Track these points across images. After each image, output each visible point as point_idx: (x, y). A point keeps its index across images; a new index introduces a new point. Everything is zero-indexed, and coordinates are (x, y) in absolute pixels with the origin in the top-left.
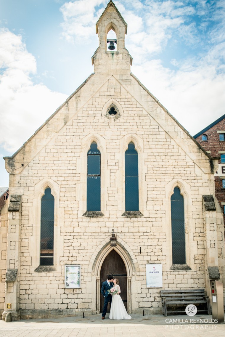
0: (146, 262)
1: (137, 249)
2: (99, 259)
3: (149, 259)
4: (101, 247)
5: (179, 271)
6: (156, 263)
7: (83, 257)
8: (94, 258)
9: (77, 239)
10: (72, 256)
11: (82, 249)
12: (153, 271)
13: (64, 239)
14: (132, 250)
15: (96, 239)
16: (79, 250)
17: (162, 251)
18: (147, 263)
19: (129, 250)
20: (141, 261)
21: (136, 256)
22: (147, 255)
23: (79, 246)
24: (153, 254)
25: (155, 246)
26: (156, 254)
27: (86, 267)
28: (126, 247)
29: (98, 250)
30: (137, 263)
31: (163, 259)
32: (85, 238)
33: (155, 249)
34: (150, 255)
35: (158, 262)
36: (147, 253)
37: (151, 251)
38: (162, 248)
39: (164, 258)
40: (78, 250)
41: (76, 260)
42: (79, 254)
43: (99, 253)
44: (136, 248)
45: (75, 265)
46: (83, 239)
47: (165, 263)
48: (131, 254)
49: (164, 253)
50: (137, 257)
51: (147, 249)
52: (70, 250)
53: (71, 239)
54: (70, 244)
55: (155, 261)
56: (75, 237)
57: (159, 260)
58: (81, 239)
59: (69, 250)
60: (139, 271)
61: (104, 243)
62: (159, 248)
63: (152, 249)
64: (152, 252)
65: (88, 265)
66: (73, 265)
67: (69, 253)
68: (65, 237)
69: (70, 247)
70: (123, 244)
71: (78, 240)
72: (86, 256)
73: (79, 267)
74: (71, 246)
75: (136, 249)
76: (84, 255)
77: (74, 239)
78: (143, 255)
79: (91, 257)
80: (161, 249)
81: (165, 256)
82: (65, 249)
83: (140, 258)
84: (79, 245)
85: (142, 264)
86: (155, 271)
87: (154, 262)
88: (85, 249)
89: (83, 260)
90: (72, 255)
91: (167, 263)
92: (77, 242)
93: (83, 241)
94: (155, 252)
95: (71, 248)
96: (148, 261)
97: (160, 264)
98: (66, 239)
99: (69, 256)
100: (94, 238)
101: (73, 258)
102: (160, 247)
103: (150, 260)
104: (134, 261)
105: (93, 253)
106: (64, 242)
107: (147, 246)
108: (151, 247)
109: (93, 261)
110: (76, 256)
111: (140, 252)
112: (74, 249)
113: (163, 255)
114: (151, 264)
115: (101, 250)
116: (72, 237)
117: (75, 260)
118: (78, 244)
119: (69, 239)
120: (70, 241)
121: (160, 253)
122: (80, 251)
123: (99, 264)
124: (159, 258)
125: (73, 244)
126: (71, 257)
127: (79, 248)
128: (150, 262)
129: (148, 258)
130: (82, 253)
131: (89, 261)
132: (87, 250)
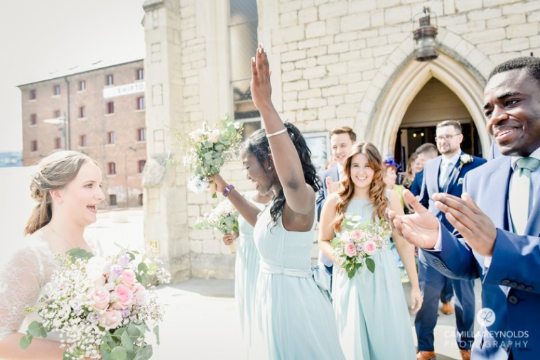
2: (384, 109)
4: (390, 70)
7: (337, 106)
8: (368, 106)
9: (316, 57)
10: (304, 110)
11: (332, 86)
13: (282, 63)
15: (372, 47)
16: (325, 87)
23: (322, 78)
28: (474, 59)
29: (381, 82)
32: (341, 51)
40: (321, 88)
41: (317, 119)
42: (325, 100)
43: (385, 91)
45: (315, 132)
46: (333, 54)
52: (298, 92)
53: (299, 60)
54: (296, 75)
56: (311, 53)
58: (328, 56)
59: (296, 93)
61: (398, 59)
66: (310, 132)
67: (298, 100)
68: (285, 58)
69: (298, 82)
70: (463, 50)
71: (320, 61)
72: (345, 103)
73: (325, 137)
74: (302, 79)
76: (339, 100)
77: (307, 58)
79: (358, 105)
82: (284, 90)
84: (324, 72)
88: (339, 84)
89: (336, 118)
90: (303, 107)
92: (318, 65)
93: (335, 58)
95: (302, 85)
98: (286, 62)
99: (296, 111)
100: (367, 47)
101: (308, 115)
105: (365, 92)
106: (282, 72)
109: (364, 118)
110: (317, 108)
112: (309, 88)
115: (388, 81)
116: (302, 55)
117: (315, 118)
118: (321, 72)
119: (294, 62)
120: (298, 65)
122: (326, 92)
123: (386, 127)
125: (307, 74)
126: (302, 111)
127: (323, 83)
130: (332, 96)
131: (355, 118)
132: (347, 84)
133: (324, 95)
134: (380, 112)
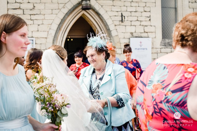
0: (129, 35)
1: (117, 16)
2: (62, 29)
3: (133, 31)
5: (171, 48)
6: (142, 36)
7: (39, 25)
8: (55, 27)
11: (37, 14)
12: (139, 47)
14: (110, 17)
16: (32, 15)
17: (150, 20)
18: (131, 36)
19: (105, 16)
20: (123, 33)
21: (115, 25)
22: (131, 25)
23: (31, 10)
24: (138, 23)
25: (142, 12)
26: (142, 23)
27: (43, 41)
28: (101, 12)
29: (61, 16)
30: (118, 35)
31: (152, 31)
33: (142, 16)
34: (135, 25)
35: (145, 35)
36: (131, 21)
37: (136, 19)
38: (150, 16)
39: (152, 29)
40: (30, 15)
42: (32, 21)
43: (63, 21)
44: (116, 14)
47: (154, 36)
48: (109, 22)
49: (152, 23)
50: (117, 27)
51: (131, 16)
52: (17, 15)
55: (141, 33)
57: (147, 33)
60: (120, 47)
62: (146, 16)
63: (138, 17)
64: (137, 21)
65: (46, 38)
69: (17, 10)
73: (33, 40)
74: (20, 8)
75: (115, 16)
76: (40, 22)
78: (125, 25)
79: (50, 26)
80: (148, 17)
81: (155, 26)
83: (121, 29)
85: (124, 38)
86: (142, 47)
87: (140, 35)
88: (40, 14)
89: (38, 31)
91: (156, 36)
92: (29, 3)
94: (141, 21)
95: (20, 12)
96: (132, 33)
97: (148, 37)
102: (148, 14)
103: (135, 32)
104: (114, 33)
105: (54, 20)
106: (8, 3)
107: (131, 12)
108: (136, 14)
109: (53, 33)
111: (121, 20)
112: (24, 14)
113: (151, 26)
114: (136, 37)
115: (65, 16)
118: (31, 6)
121: (148, 23)
122: (33, 17)
123: (63, 37)
124: (147, 29)
125: (22, 6)
127: (32, 12)
128: (135, 35)
129: (132, 29)
130: (36, 19)
131: (48, 32)
132: (45, 15)
133: (32, 19)
134: (61, 30)
